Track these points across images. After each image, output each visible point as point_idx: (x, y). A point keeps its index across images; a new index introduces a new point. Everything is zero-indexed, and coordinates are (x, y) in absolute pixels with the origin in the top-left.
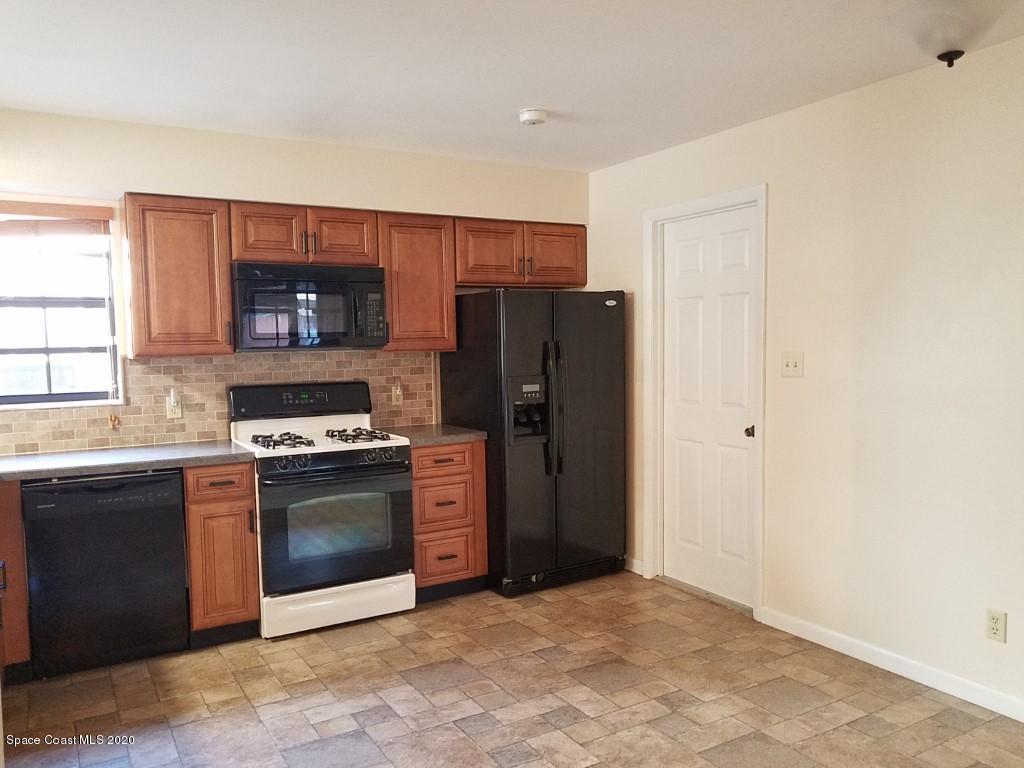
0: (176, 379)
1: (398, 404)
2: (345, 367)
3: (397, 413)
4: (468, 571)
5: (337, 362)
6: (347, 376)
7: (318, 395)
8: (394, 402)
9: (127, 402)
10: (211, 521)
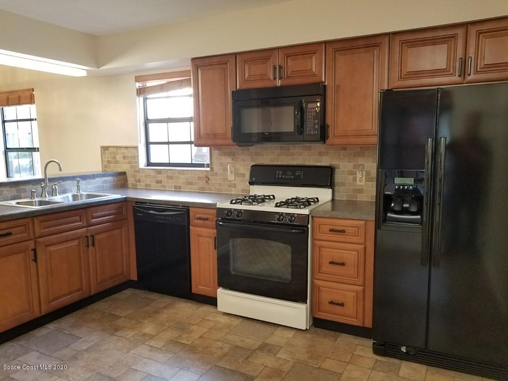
1: (361, 184)
2: (324, 156)
3: (360, 191)
4: (356, 320)
5: (319, 152)
6: (325, 162)
7: (297, 174)
8: (358, 183)
9: (212, 169)
10: (199, 237)
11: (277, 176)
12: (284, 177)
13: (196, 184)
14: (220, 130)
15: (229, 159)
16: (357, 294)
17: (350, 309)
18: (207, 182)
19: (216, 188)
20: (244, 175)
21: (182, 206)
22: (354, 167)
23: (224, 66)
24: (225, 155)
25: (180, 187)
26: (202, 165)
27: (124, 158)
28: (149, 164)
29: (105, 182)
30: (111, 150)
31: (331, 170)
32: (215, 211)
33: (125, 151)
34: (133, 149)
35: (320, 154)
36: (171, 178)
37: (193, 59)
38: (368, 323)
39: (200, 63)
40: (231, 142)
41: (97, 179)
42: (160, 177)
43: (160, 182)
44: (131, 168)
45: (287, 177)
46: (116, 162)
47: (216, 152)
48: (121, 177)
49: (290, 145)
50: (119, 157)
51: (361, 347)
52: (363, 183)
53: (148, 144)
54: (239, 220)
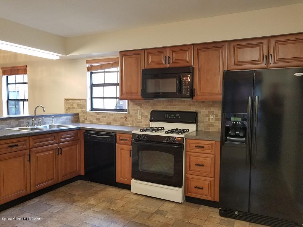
0: (140, 107)
1: (212, 122)
2: (192, 106)
3: (212, 126)
4: (209, 197)
5: (189, 104)
6: (192, 109)
7: (177, 116)
8: (211, 121)
9: (129, 113)
10: (122, 150)
11: (166, 117)
12: (169, 117)
13: (119, 121)
14: (134, 91)
15: (138, 107)
16: (210, 183)
17: (206, 191)
18: (125, 119)
19: (131, 124)
20: (147, 116)
21: (112, 133)
22: (209, 112)
23: (138, 56)
24: (137, 105)
25: (110, 123)
26: (123, 110)
27: (78, 105)
28: (92, 109)
29: (67, 119)
30: (70, 101)
31: (196, 114)
32: (131, 135)
33: (79, 102)
34: (83, 100)
35: (190, 105)
36: (105, 117)
37: (120, 52)
38: (217, 199)
39: (124, 54)
40: (141, 97)
41: (63, 117)
42: (98, 117)
43: (99, 119)
44: (82, 111)
45: (171, 117)
46: (73, 108)
47: (131, 103)
48: (76, 117)
49: (173, 100)
50: (75, 105)
51: (213, 212)
52: (214, 121)
53: (92, 98)
54: (145, 141)
